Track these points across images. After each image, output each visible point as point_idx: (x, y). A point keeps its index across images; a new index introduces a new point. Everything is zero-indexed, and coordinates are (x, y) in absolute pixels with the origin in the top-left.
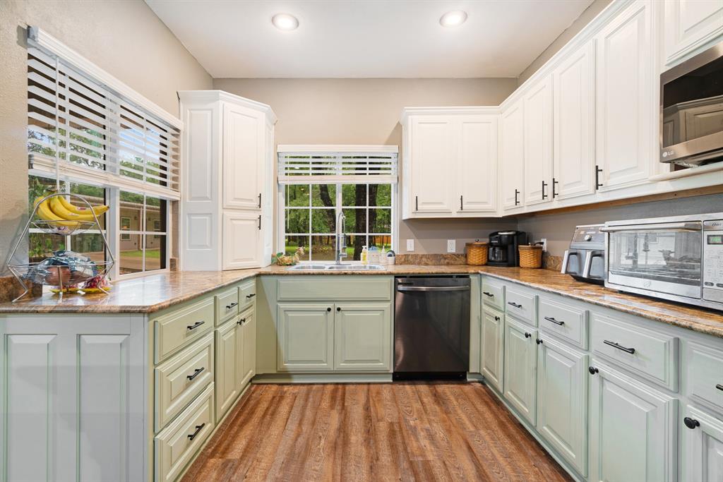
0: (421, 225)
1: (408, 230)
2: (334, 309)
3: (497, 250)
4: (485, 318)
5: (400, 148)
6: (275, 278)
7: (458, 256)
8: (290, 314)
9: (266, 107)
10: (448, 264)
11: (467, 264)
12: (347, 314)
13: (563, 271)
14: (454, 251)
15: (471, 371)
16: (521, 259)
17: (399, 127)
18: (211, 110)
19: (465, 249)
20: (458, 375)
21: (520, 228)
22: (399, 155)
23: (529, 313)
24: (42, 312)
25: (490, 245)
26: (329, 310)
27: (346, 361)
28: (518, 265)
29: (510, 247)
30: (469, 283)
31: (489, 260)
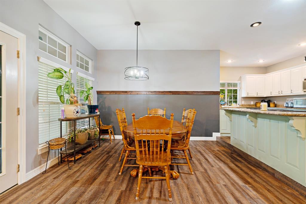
1: (243, 99)
5: (241, 82)
7: (254, 105)
11: (255, 107)
17: (241, 77)
19: (256, 103)
28: (270, 107)
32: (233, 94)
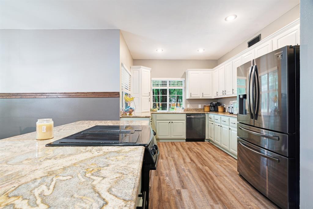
0: (192, 101)
1: (188, 102)
2: (171, 122)
3: (212, 107)
4: (209, 124)
5: (185, 79)
6: (155, 114)
7: (202, 109)
8: (160, 124)
9: (150, 69)
10: (199, 111)
11: (204, 111)
12: (174, 124)
13: (227, 112)
14: (200, 108)
15: (206, 138)
16: (219, 110)
17: (185, 73)
18: (139, 71)
19: (204, 107)
20: (203, 140)
21: (219, 101)
22: (185, 81)
23: (219, 121)
24: (131, 117)
25: (211, 106)
26: (170, 122)
27: (174, 136)
28: (218, 111)
29: (216, 107)
30: (205, 115)
31: (210, 110)
32: (176, 95)
